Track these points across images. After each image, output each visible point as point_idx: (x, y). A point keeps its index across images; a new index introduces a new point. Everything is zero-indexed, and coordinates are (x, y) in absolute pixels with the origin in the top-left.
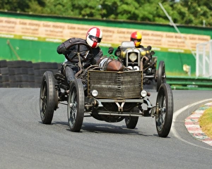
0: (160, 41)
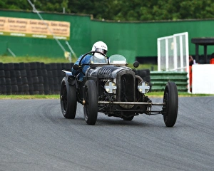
0: (24, 27)
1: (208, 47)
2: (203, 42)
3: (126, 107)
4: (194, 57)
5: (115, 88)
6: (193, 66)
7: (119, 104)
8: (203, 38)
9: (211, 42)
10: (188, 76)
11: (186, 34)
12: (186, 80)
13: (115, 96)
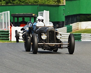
1: (19, 18)
2: (17, 16)
3: (51, 45)
4: (12, 23)
5: (46, 37)
6: (12, 27)
7: (48, 44)
8: (17, 14)
9: (21, 16)
10: (10, 32)
11: (9, 12)
12: (8, 34)
13: (46, 41)
